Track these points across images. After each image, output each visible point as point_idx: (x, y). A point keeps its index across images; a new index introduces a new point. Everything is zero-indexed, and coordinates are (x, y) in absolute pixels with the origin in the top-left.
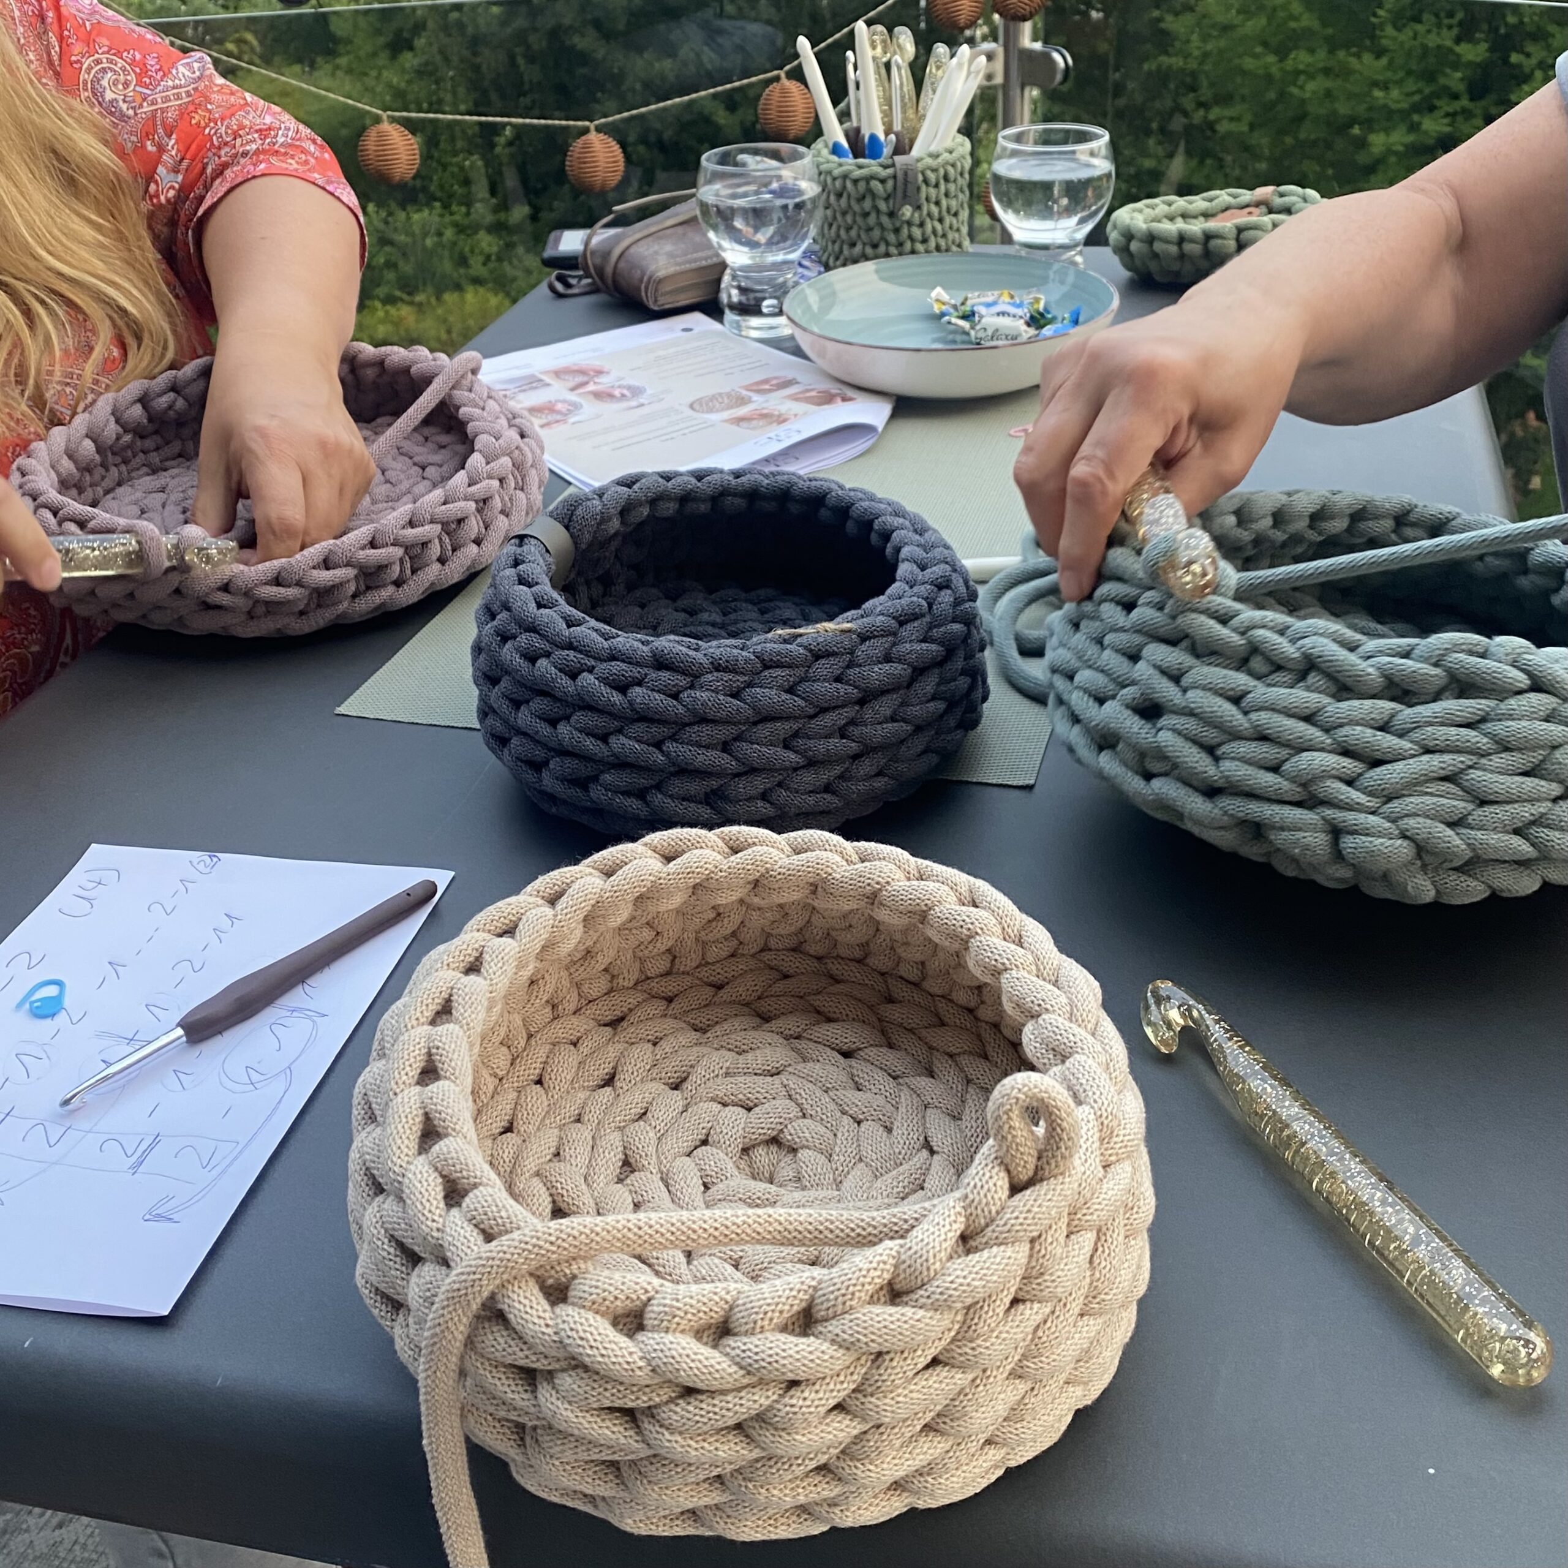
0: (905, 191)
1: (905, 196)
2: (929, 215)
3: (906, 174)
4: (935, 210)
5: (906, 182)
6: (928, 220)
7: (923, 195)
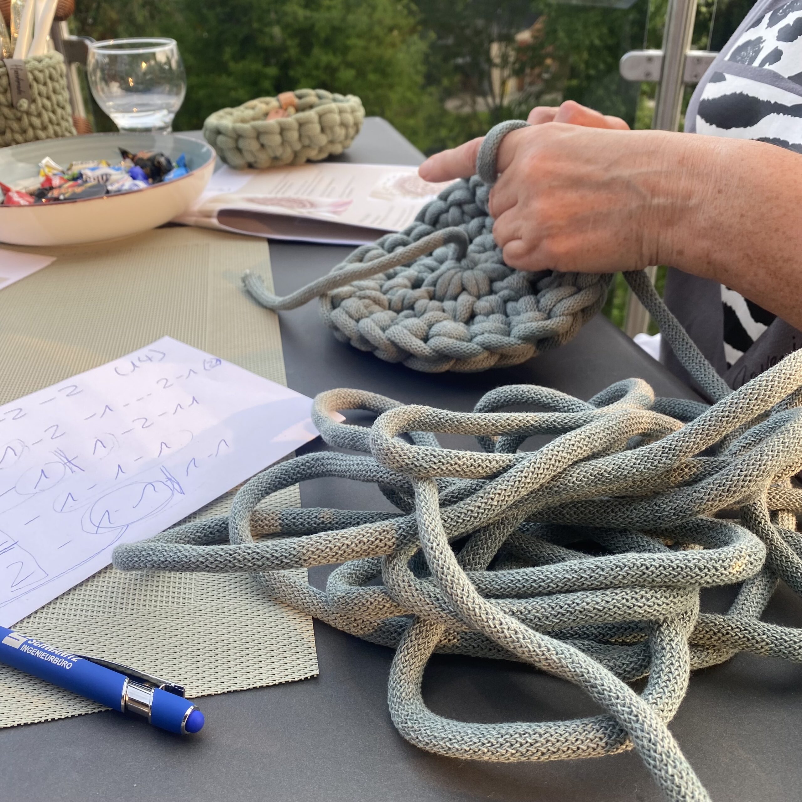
0: (19, 87)
1: (20, 91)
2: (44, 107)
3: (16, 72)
4: (48, 103)
5: (18, 80)
6: (44, 112)
7: (36, 91)
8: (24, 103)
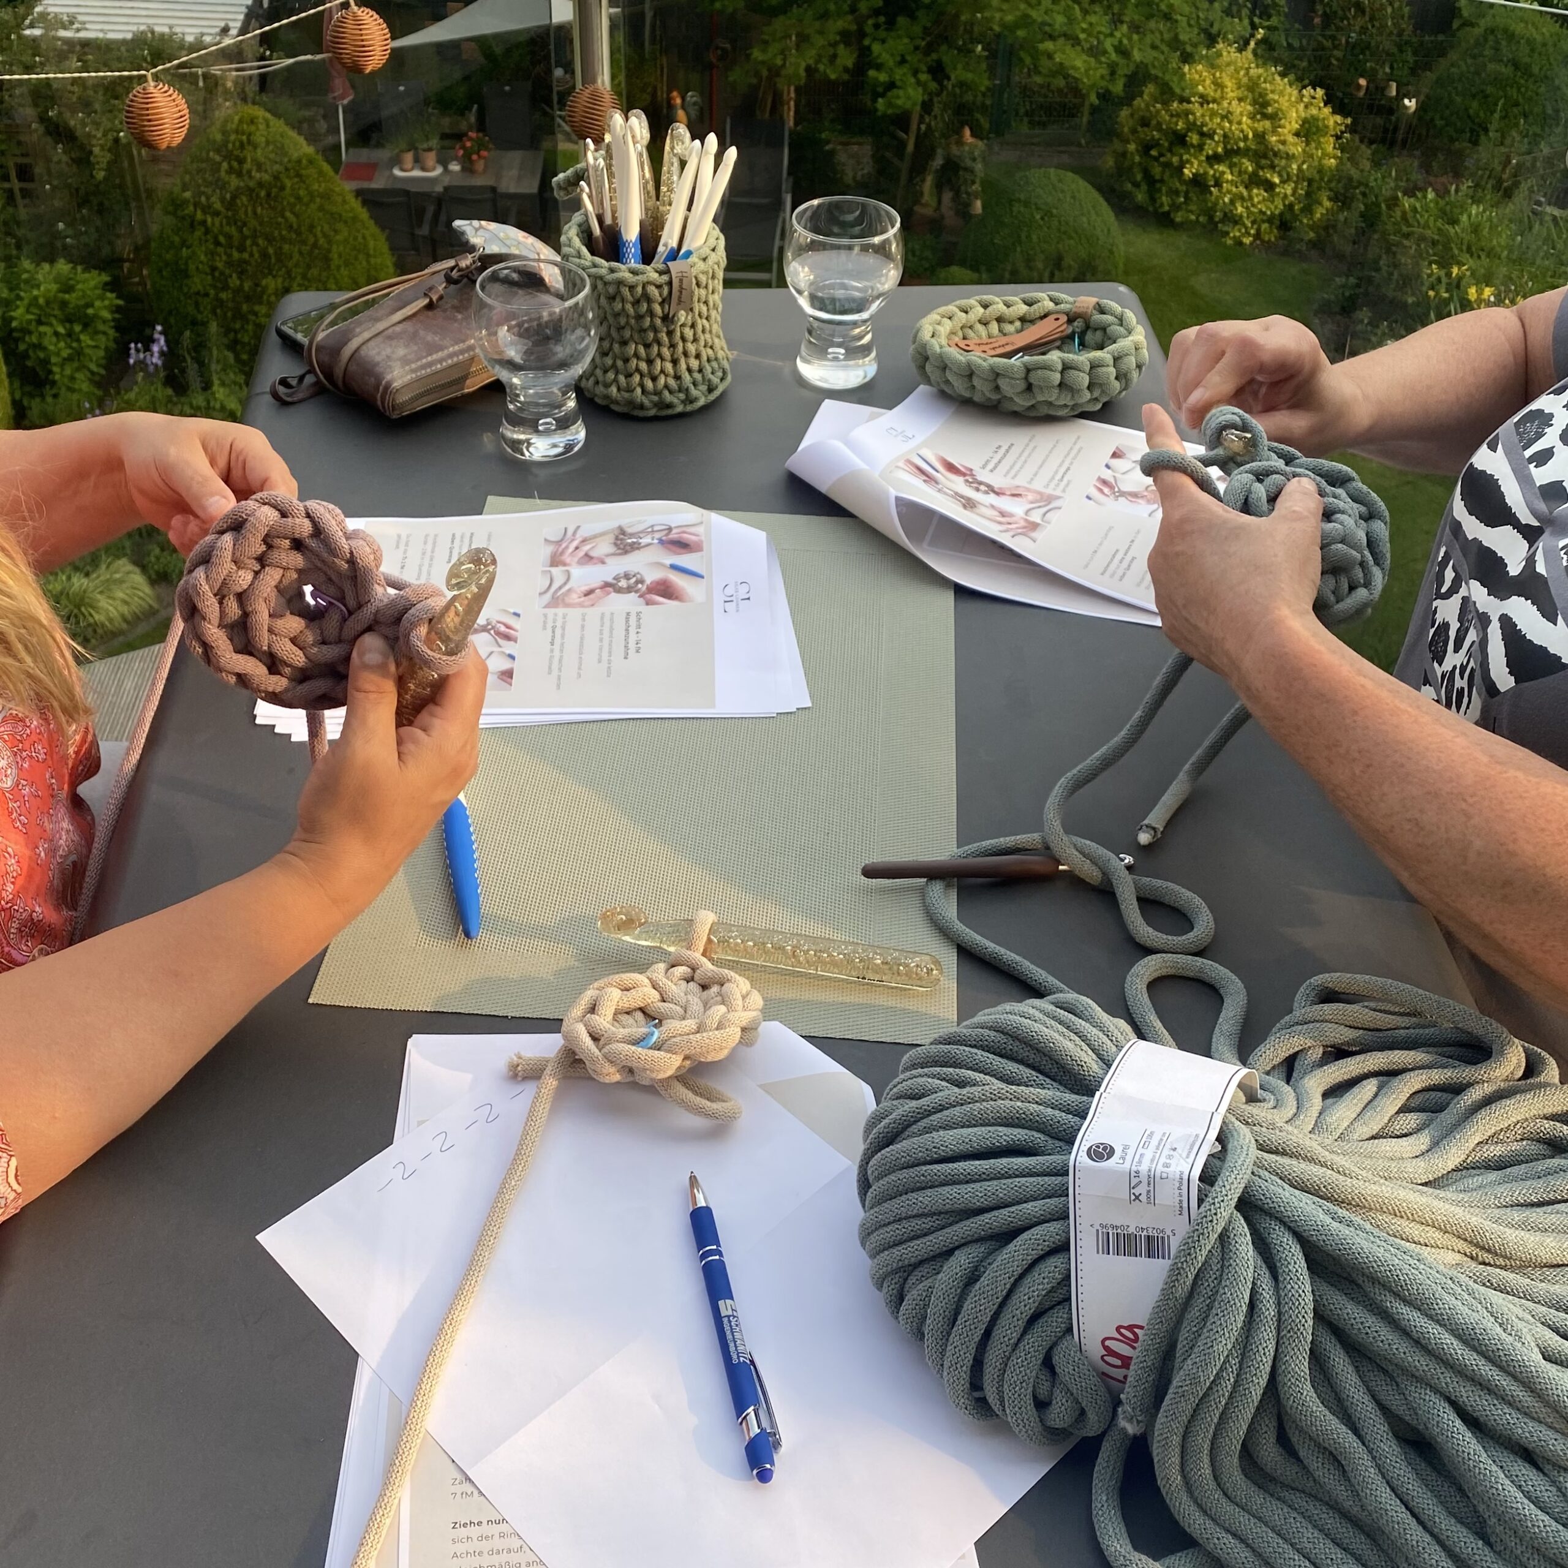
0: (679, 296)
1: (680, 301)
3: (680, 279)
5: (680, 287)
6: (699, 320)
7: (695, 298)
8: (682, 316)
